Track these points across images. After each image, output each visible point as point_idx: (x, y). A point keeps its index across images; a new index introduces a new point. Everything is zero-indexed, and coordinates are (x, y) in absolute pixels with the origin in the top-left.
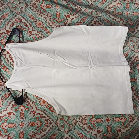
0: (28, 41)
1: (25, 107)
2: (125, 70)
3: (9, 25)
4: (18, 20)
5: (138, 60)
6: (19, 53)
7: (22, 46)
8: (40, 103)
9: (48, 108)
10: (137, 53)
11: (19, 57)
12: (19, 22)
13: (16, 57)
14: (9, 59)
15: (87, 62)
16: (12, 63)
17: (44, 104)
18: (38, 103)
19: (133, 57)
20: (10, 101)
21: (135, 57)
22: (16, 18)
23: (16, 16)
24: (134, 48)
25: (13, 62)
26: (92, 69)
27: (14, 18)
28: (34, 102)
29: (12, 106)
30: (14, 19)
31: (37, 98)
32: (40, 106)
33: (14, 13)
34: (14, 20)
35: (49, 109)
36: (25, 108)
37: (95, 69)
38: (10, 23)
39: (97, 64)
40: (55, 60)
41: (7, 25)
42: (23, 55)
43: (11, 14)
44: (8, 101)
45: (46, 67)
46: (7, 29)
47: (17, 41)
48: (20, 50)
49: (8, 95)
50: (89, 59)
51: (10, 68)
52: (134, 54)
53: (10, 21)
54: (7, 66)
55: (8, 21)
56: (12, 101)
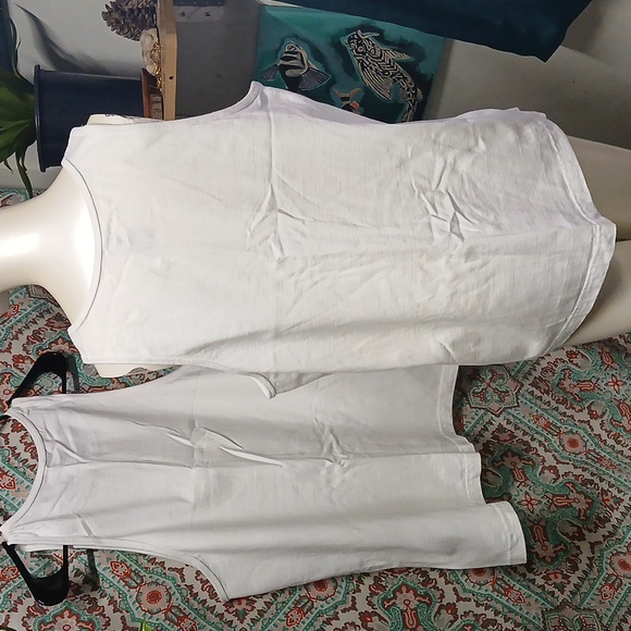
0: (90, 387)
1: (78, 616)
2: (463, 471)
3: (23, 338)
4: (57, 324)
5: (505, 441)
6: (59, 424)
7: (71, 405)
8: (138, 600)
9: (171, 621)
10: (498, 416)
11: (56, 438)
12: (59, 328)
13: (48, 438)
14: (21, 448)
15: (319, 446)
16: (31, 462)
17: (154, 607)
18: (130, 601)
19: (486, 429)
20: (19, 593)
21: (492, 428)
22: (47, 316)
23: (48, 311)
24: (484, 399)
25: (35, 456)
26: (337, 468)
27: (43, 317)
28: (116, 598)
29: (28, 611)
30: (41, 320)
31: (126, 582)
32: (139, 613)
33: (42, 301)
34: (42, 323)
35: (175, 623)
36: (78, 621)
37: (349, 467)
38: (28, 333)
39: (357, 450)
40: (194, 444)
41: (17, 339)
42: (74, 431)
43: (30, 306)
44: (11, 595)
45: (160, 466)
46: (17, 349)
47: (50, 390)
48: (64, 417)
49: (10, 572)
50: (326, 438)
51: (21, 478)
52: (486, 419)
53: (27, 327)
54: (12, 472)
55: (20, 326)
56: (28, 596)
